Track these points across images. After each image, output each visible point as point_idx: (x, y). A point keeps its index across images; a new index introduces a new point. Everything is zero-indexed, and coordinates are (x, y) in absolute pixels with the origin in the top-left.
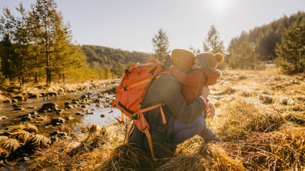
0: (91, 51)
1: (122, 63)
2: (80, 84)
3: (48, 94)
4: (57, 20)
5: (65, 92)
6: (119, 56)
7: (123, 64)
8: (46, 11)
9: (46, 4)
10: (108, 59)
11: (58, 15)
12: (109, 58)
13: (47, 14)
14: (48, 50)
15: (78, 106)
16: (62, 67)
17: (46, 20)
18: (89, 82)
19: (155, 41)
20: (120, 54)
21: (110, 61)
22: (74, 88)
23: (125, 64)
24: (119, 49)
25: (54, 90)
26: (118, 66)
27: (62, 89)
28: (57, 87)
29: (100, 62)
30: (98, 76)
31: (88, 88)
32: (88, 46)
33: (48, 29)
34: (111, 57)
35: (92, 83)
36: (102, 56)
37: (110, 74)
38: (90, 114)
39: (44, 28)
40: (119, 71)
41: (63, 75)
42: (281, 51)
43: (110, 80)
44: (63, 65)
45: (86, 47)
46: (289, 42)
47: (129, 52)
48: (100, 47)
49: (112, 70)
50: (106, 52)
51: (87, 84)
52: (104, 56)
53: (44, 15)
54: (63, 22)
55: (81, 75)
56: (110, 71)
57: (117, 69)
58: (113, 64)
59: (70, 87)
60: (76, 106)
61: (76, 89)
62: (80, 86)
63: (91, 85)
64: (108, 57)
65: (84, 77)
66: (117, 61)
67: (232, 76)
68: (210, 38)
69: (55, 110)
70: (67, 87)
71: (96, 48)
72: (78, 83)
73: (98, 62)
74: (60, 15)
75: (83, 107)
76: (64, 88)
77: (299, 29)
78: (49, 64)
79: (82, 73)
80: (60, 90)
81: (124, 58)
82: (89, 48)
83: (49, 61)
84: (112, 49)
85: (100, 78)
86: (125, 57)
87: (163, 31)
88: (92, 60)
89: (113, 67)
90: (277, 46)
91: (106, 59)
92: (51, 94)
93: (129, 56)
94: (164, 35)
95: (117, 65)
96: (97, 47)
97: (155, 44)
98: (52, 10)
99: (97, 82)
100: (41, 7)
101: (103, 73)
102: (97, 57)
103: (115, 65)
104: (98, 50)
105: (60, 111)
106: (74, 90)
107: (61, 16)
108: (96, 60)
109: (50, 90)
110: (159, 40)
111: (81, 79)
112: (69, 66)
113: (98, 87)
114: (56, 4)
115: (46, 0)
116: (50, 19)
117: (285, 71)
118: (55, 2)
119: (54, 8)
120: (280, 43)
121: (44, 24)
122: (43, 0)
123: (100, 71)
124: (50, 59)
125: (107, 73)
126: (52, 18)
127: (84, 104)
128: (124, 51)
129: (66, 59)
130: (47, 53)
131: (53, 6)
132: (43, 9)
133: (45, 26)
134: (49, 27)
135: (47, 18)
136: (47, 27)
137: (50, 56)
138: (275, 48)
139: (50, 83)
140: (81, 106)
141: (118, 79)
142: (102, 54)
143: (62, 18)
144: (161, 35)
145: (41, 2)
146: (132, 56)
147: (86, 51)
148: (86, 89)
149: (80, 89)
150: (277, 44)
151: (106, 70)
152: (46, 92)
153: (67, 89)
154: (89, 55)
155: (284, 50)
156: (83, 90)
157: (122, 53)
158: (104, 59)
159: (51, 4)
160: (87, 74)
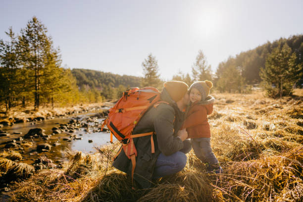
0: (82, 74)
1: (112, 86)
2: (69, 108)
3: (35, 118)
4: (46, 44)
5: (53, 116)
6: (110, 80)
7: (113, 88)
8: (36, 35)
9: (36, 29)
10: (99, 83)
11: (48, 39)
12: (99, 81)
13: (36, 38)
14: (37, 74)
15: (66, 131)
16: (51, 91)
17: (36, 44)
18: (78, 106)
19: (144, 65)
20: (111, 78)
21: (100, 84)
22: (63, 112)
23: (115, 87)
24: (109, 73)
25: (42, 114)
26: (109, 90)
27: (50, 113)
28: (46, 111)
29: (91, 85)
30: (88, 100)
31: (78, 112)
32: (78, 69)
33: (37, 53)
34: (101, 80)
35: (82, 107)
36: (92, 80)
37: (100, 97)
38: (78, 139)
39: (34, 52)
40: (110, 95)
41: (52, 99)
42: (265, 76)
43: (100, 104)
44: (52, 89)
45: (75, 71)
46: (273, 67)
47: (119, 76)
48: (90, 70)
49: (102, 94)
50: (97, 75)
51: (77, 108)
52: (94, 79)
53: (34, 40)
54: (53, 47)
55: (71, 98)
56: (100, 95)
57: (107, 93)
58: (103, 87)
59: (59, 111)
60: (64, 131)
62: (69, 110)
64: (98, 81)
65: (73, 101)
66: (107, 84)
67: (219, 99)
68: (198, 62)
69: (42, 136)
71: (87, 72)
72: (67, 107)
73: (88, 85)
74: (50, 39)
75: (71, 132)
76: (52, 112)
77: (281, 55)
78: (37, 88)
80: (48, 114)
81: (114, 81)
82: (80, 72)
83: (37, 85)
84: (103, 72)
85: (90, 102)
86: (115, 80)
87: (153, 56)
88: (82, 84)
89: (103, 91)
90: (262, 70)
91: (97, 82)
92: (38, 119)
94: (154, 59)
95: (107, 89)
96: (88, 70)
97: (144, 68)
98: (42, 34)
99: (86, 106)
100: (31, 31)
101: (93, 97)
102: (87, 80)
103: (105, 88)
104: (89, 74)
105: (47, 136)
106: (63, 114)
108: (86, 83)
109: (38, 114)
110: (149, 64)
112: (58, 90)
113: (87, 110)
114: (46, 29)
115: (36, 25)
116: (39, 43)
117: (270, 94)
118: (45, 27)
119: (44, 33)
120: (264, 68)
121: (34, 48)
122: (34, 25)
123: (90, 95)
124: (39, 83)
125: (97, 96)
126: (42, 42)
127: (72, 129)
128: (114, 75)
129: (55, 83)
130: (36, 77)
131: (44, 30)
132: (33, 33)
133: (35, 50)
134: (38, 51)
135: (37, 42)
136: (36, 51)
137: (39, 80)
138: (260, 72)
139: (38, 108)
140: (69, 130)
141: (109, 103)
142: (93, 78)
143: (52, 42)
144: (151, 59)
145: (31, 26)
146: (122, 80)
147: (76, 74)
148: (75, 113)
149: (69, 113)
150: (262, 69)
151: (96, 93)
152: (34, 117)
153: (55, 113)
154: (79, 78)
155: (269, 75)
156: (72, 114)
157: (113, 76)
158: (95, 83)
159: (41, 29)
160: (76, 98)
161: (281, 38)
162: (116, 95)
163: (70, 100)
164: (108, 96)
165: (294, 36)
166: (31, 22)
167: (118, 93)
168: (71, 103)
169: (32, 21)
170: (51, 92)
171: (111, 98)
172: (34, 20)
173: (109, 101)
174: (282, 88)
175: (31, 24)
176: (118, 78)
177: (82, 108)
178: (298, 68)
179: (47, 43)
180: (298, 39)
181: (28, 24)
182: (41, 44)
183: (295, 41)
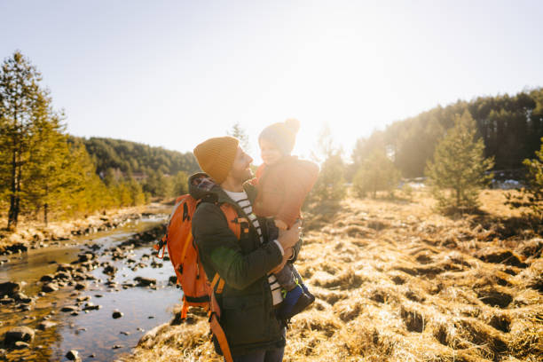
0: (107, 148)
1: (165, 172)
2: (79, 221)
3: (9, 248)
4: (40, 104)
5: (46, 241)
6: (160, 161)
7: (167, 175)
8: (19, 86)
9: (20, 74)
10: (140, 165)
11: (43, 94)
12: (141, 162)
13: (20, 91)
14: (16, 160)
15: (70, 284)
16: (43, 191)
17: (18, 103)
18: (98, 215)
20: (163, 156)
21: (143, 168)
22: (66, 231)
23: (170, 174)
24: (160, 148)
25: (23, 237)
26: (159, 179)
27: (40, 234)
28: (31, 230)
29: (124, 170)
30: (118, 202)
31: (96, 230)
32: (101, 139)
33: (19, 119)
34: (145, 160)
35: (105, 217)
36: (128, 159)
37: (140, 196)
38: (92, 308)
39: (12, 118)
40: (159, 189)
41: (46, 206)
42: (435, 175)
43: (140, 208)
44: (46, 188)
45: (95, 141)
46: (447, 160)
47: (179, 154)
48: (124, 142)
49: (145, 188)
50: (136, 151)
51: (94, 220)
52: (132, 159)
53: (14, 94)
54: (51, 108)
55: (84, 203)
56: (140, 190)
57: (156, 184)
58: (147, 173)
59: (59, 228)
60: (66, 284)
61: (69, 233)
62: (78, 226)
63: (102, 222)
64: (138, 161)
65: (89, 207)
66: (156, 168)
69: (18, 299)
70: (51, 230)
71: (117, 144)
72: (75, 220)
73: (118, 170)
74: (46, 94)
75: (79, 288)
76: (44, 232)
77: (459, 140)
78: (16, 187)
79: (85, 199)
80: (35, 236)
81: (169, 163)
82: (104, 144)
83: (16, 181)
84: (148, 146)
85: (121, 206)
86: (172, 162)
87: (240, 127)
88: (108, 167)
89: (148, 181)
90: (429, 166)
91: (136, 164)
92: (17, 248)
93: (179, 160)
94: (242, 132)
95: (155, 177)
96: (120, 141)
98: (30, 84)
99: (115, 214)
100: (10, 79)
101: (127, 195)
102: (118, 160)
103: (151, 176)
104: (121, 148)
105: (28, 301)
106: (65, 237)
107: (48, 96)
108: (115, 165)
109: (15, 238)
111: (83, 210)
112: (59, 191)
113: (115, 225)
114: (39, 74)
115: (21, 67)
116: (25, 101)
117: (442, 208)
118: (37, 72)
119: (36, 82)
120: (433, 162)
121: (13, 110)
122: (16, 66)
123: (123, 191)
124: (20, 177)
125: (134, 194)
126: (30, 100)
127: (82, 279)
128: (170, 152)
129: (52, 178)
130: (15, 164)
131: (35, 78)
132: (13, 82)
133: (15, 113)
134: (22, 116)
135: (20, 100)
136: (18, 115)
137: (20, 172)
138: (426, 168)
139: (16, 225)
140: (75, 283)
141: (157, 205)
142: (128, 156)
143: (50, 100)
144: (237, 132)
145: (9, 68)
146: (184, 161)
147: (97, 148)
148: (90, 231)
149: (79, 233)
150: (429, 163)
151: (134, 188)
152: (5, 245)
153: (50, 234)
154: (102, 155)
155: (440, 174)
156: (84, 234)
157: (167, 154)
158: (131, 165)
159: (29, 74)
160: (94, 200)
161: (459, 101)
162: (172, 190)
163: (81, 206)
164: (157, 191)
165: (479, 98)
166: (10, 61)
167: (176, 186)
168: (83, 212)
169: (13, 59)
170: (43, 195)
171: (162, 196)
172: (17, 58)
173: (157, 201)
174: (461, 198)
175: (9, 64)
176: (177, 158)
177: (105, 220)
178: (487, 165)
179: (40, 102)
180: (484, 103)
181: (4, 64)
182: (28, 103)
183: (480, 107)
